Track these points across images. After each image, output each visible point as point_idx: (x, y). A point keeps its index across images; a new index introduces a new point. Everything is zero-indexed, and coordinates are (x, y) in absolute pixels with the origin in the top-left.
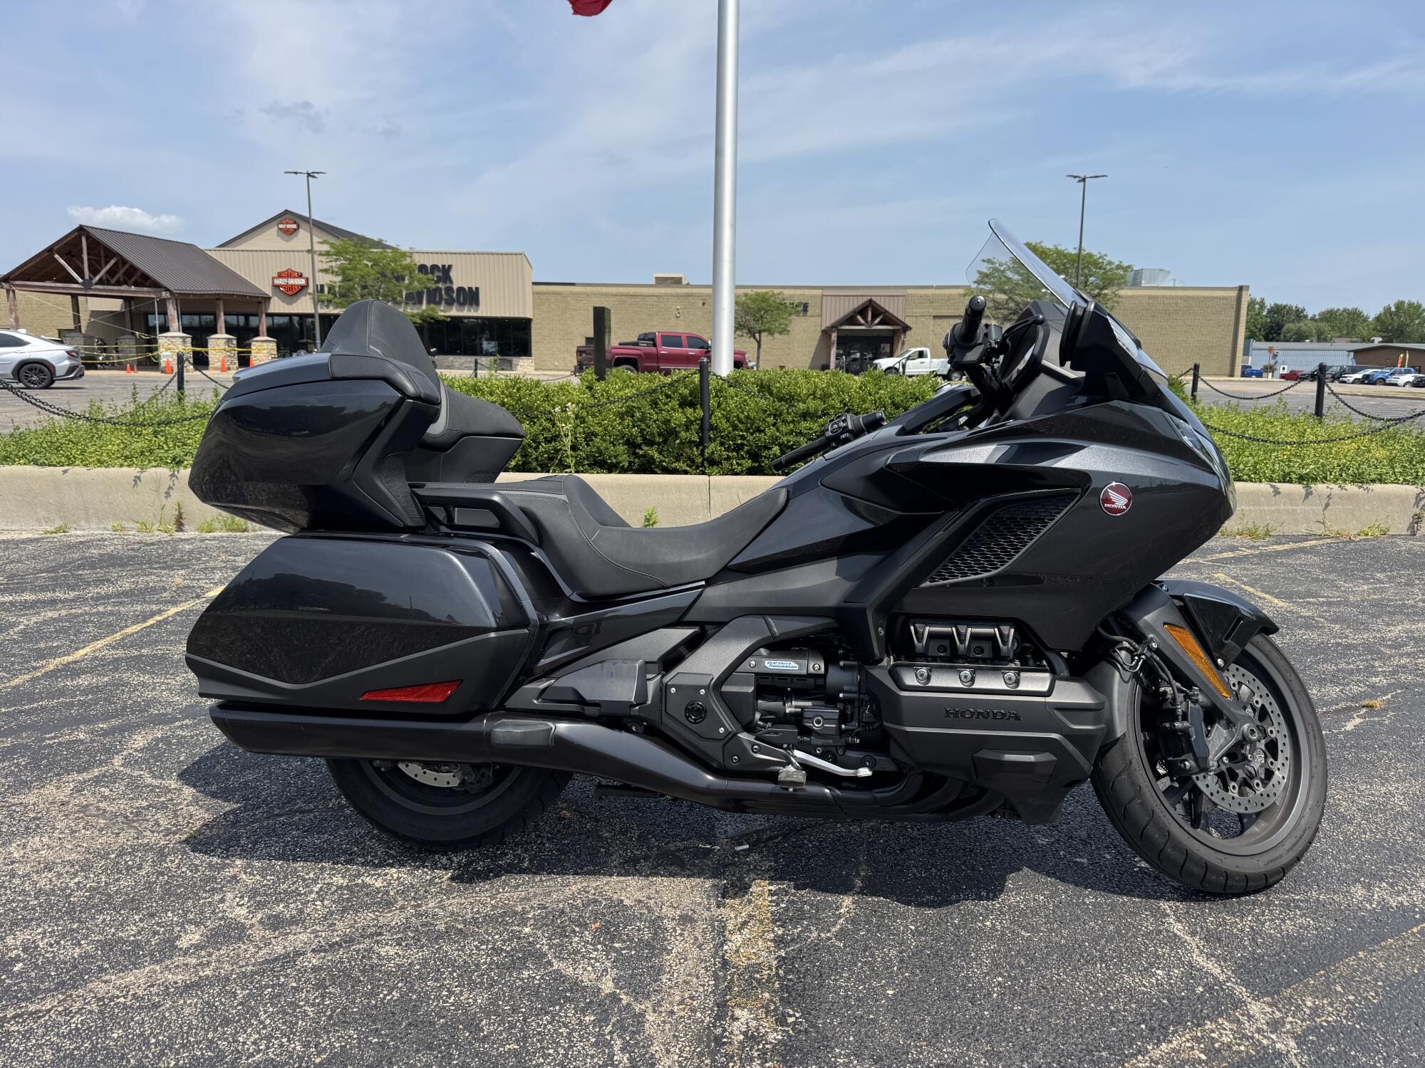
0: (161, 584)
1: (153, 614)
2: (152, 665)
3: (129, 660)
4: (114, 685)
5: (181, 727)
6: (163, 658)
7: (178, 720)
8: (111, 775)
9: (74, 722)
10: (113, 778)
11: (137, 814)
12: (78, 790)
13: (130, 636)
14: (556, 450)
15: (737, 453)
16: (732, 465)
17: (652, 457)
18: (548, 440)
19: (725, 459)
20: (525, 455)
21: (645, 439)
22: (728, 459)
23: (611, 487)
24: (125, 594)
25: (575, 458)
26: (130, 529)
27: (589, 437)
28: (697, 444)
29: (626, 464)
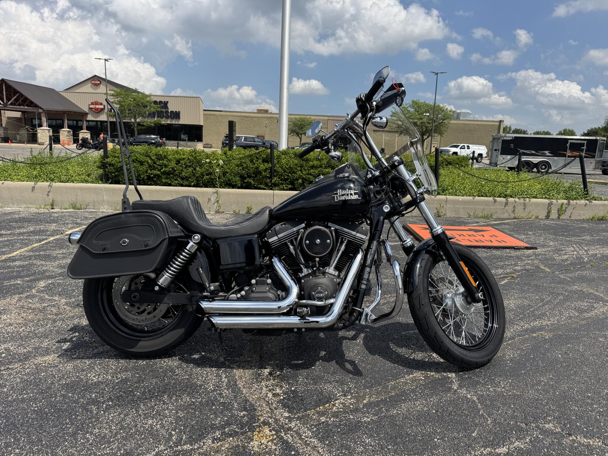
0: (46, 229)
1: (43, 240)
2: (45, 258)
3: (35, 256)
4: (30, 265)
5: (59, 280)
6: (49, 256)
7: (58, 277)
8: (32, 295)
9: (16, 278)
10: (33, 296)
11: (44, 308)
12: (20, 300)
13: (35, 247)
14: (211, 179)
15: (286, 182)
16: (283, 187)
17: (251, 182)
18: (207, 175)
19: (281, 184)
20: (198, 181)
21: (248, 175)
22: (282, 184)
23: (233, 194)
24: (31, 232)
25: (219, 182)
26: (32, 208)
27: (225, 173)
28: (269, 178)
29: (240, 185)
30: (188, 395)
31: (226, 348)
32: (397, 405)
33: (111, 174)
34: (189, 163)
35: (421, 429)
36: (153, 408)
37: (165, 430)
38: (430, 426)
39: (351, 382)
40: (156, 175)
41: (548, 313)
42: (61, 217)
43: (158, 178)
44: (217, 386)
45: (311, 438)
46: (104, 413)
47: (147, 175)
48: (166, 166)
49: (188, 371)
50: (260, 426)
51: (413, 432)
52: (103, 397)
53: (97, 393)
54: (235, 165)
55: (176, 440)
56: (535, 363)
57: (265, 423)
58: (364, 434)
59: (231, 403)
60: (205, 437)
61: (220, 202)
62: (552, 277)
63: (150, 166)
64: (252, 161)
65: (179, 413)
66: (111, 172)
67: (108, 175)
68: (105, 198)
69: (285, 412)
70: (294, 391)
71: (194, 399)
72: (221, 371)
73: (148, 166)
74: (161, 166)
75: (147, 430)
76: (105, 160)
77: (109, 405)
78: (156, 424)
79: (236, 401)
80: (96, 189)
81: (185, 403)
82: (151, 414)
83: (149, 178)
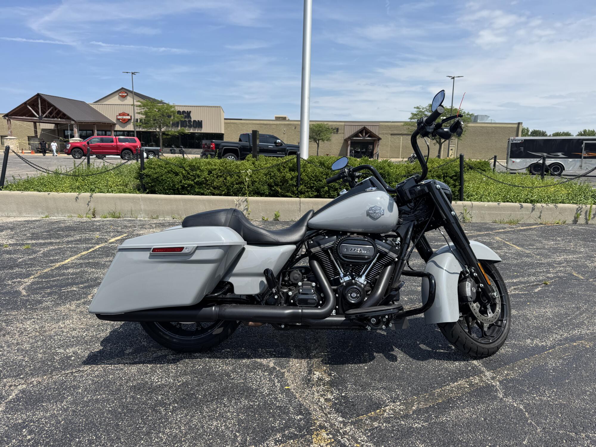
0: (91, 237)
1: (90, 248)
2: (95, 265)
4: (82, 272)
6: (98, 263)
9: (71, 285)
12: (78, 306)
13: (83, 255)
14: (241, 188)
15: (311, 190)
16: (309, 194)
17: (278, 191)
18: (237, 184)
19: (306, 192)
20: (228, 190)
21: (275, 184)
22: (308, 192)
23: (261, 202)
24: (78, 240)
25: (248, 191)
26: (75, 217)
27: (253, 182)
28: (296, 186)
29: (268, 193)
30: (246, 399)
31: (274, 353)
32: (446, 412)
33: (148, 184)
34: (221, 173)
35: (472, 436)
36: (215, 410)
37: (230, 431)
38: (480, 434)
39: (398, 389)
40: (190, 185)
41: (585, 322)
42: (103, 226)
43: (191, 188)
44: (271, 391)
45: (367, 442)
46: (172, 414)
47: (181, 185)
48: (199, 177)
49: (242, 376)
50: (317, 430)
51: (465, 439)
52: (168, 399)
53: (163, 395)
54: (263, 174)
55: (241, 441)
56: (578, 373)
57: (322, 427)
58: (417, 440)
59: (287, 406)
60: (267, 439)
61: (249, 210)
62: (586, 285)
63: (184, 176)
64: (279, 170)
65: (240, 415)
66: (147, 183)
67: (144, 185)
68: (142, 207)
69: (339, 417)
70: (344, 397)
71: (251, 402)
72: (273, 376)
73: (182, 177)
74: (194, 176)
75: (213, 431)
76: (141, 171)
77: (175, 407)
78: (221, 426)
79: (291, 405)
80: (133, 198)
81: (244, 406)
82: (214, 416)
83: (183, 188)
